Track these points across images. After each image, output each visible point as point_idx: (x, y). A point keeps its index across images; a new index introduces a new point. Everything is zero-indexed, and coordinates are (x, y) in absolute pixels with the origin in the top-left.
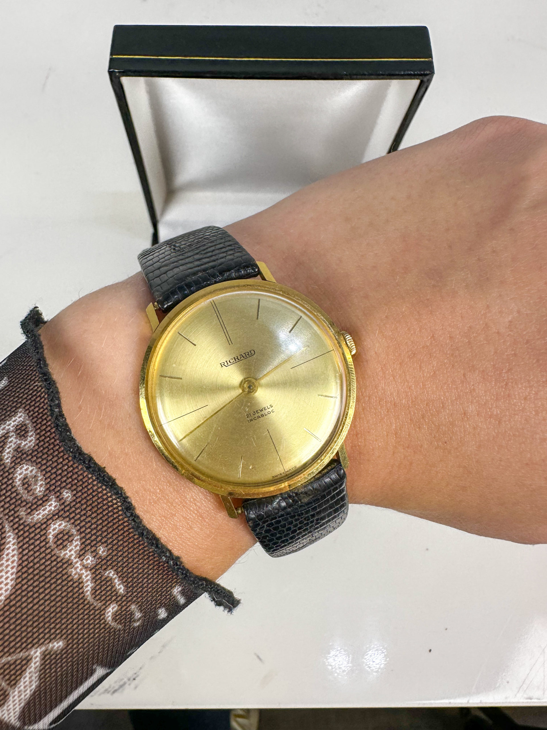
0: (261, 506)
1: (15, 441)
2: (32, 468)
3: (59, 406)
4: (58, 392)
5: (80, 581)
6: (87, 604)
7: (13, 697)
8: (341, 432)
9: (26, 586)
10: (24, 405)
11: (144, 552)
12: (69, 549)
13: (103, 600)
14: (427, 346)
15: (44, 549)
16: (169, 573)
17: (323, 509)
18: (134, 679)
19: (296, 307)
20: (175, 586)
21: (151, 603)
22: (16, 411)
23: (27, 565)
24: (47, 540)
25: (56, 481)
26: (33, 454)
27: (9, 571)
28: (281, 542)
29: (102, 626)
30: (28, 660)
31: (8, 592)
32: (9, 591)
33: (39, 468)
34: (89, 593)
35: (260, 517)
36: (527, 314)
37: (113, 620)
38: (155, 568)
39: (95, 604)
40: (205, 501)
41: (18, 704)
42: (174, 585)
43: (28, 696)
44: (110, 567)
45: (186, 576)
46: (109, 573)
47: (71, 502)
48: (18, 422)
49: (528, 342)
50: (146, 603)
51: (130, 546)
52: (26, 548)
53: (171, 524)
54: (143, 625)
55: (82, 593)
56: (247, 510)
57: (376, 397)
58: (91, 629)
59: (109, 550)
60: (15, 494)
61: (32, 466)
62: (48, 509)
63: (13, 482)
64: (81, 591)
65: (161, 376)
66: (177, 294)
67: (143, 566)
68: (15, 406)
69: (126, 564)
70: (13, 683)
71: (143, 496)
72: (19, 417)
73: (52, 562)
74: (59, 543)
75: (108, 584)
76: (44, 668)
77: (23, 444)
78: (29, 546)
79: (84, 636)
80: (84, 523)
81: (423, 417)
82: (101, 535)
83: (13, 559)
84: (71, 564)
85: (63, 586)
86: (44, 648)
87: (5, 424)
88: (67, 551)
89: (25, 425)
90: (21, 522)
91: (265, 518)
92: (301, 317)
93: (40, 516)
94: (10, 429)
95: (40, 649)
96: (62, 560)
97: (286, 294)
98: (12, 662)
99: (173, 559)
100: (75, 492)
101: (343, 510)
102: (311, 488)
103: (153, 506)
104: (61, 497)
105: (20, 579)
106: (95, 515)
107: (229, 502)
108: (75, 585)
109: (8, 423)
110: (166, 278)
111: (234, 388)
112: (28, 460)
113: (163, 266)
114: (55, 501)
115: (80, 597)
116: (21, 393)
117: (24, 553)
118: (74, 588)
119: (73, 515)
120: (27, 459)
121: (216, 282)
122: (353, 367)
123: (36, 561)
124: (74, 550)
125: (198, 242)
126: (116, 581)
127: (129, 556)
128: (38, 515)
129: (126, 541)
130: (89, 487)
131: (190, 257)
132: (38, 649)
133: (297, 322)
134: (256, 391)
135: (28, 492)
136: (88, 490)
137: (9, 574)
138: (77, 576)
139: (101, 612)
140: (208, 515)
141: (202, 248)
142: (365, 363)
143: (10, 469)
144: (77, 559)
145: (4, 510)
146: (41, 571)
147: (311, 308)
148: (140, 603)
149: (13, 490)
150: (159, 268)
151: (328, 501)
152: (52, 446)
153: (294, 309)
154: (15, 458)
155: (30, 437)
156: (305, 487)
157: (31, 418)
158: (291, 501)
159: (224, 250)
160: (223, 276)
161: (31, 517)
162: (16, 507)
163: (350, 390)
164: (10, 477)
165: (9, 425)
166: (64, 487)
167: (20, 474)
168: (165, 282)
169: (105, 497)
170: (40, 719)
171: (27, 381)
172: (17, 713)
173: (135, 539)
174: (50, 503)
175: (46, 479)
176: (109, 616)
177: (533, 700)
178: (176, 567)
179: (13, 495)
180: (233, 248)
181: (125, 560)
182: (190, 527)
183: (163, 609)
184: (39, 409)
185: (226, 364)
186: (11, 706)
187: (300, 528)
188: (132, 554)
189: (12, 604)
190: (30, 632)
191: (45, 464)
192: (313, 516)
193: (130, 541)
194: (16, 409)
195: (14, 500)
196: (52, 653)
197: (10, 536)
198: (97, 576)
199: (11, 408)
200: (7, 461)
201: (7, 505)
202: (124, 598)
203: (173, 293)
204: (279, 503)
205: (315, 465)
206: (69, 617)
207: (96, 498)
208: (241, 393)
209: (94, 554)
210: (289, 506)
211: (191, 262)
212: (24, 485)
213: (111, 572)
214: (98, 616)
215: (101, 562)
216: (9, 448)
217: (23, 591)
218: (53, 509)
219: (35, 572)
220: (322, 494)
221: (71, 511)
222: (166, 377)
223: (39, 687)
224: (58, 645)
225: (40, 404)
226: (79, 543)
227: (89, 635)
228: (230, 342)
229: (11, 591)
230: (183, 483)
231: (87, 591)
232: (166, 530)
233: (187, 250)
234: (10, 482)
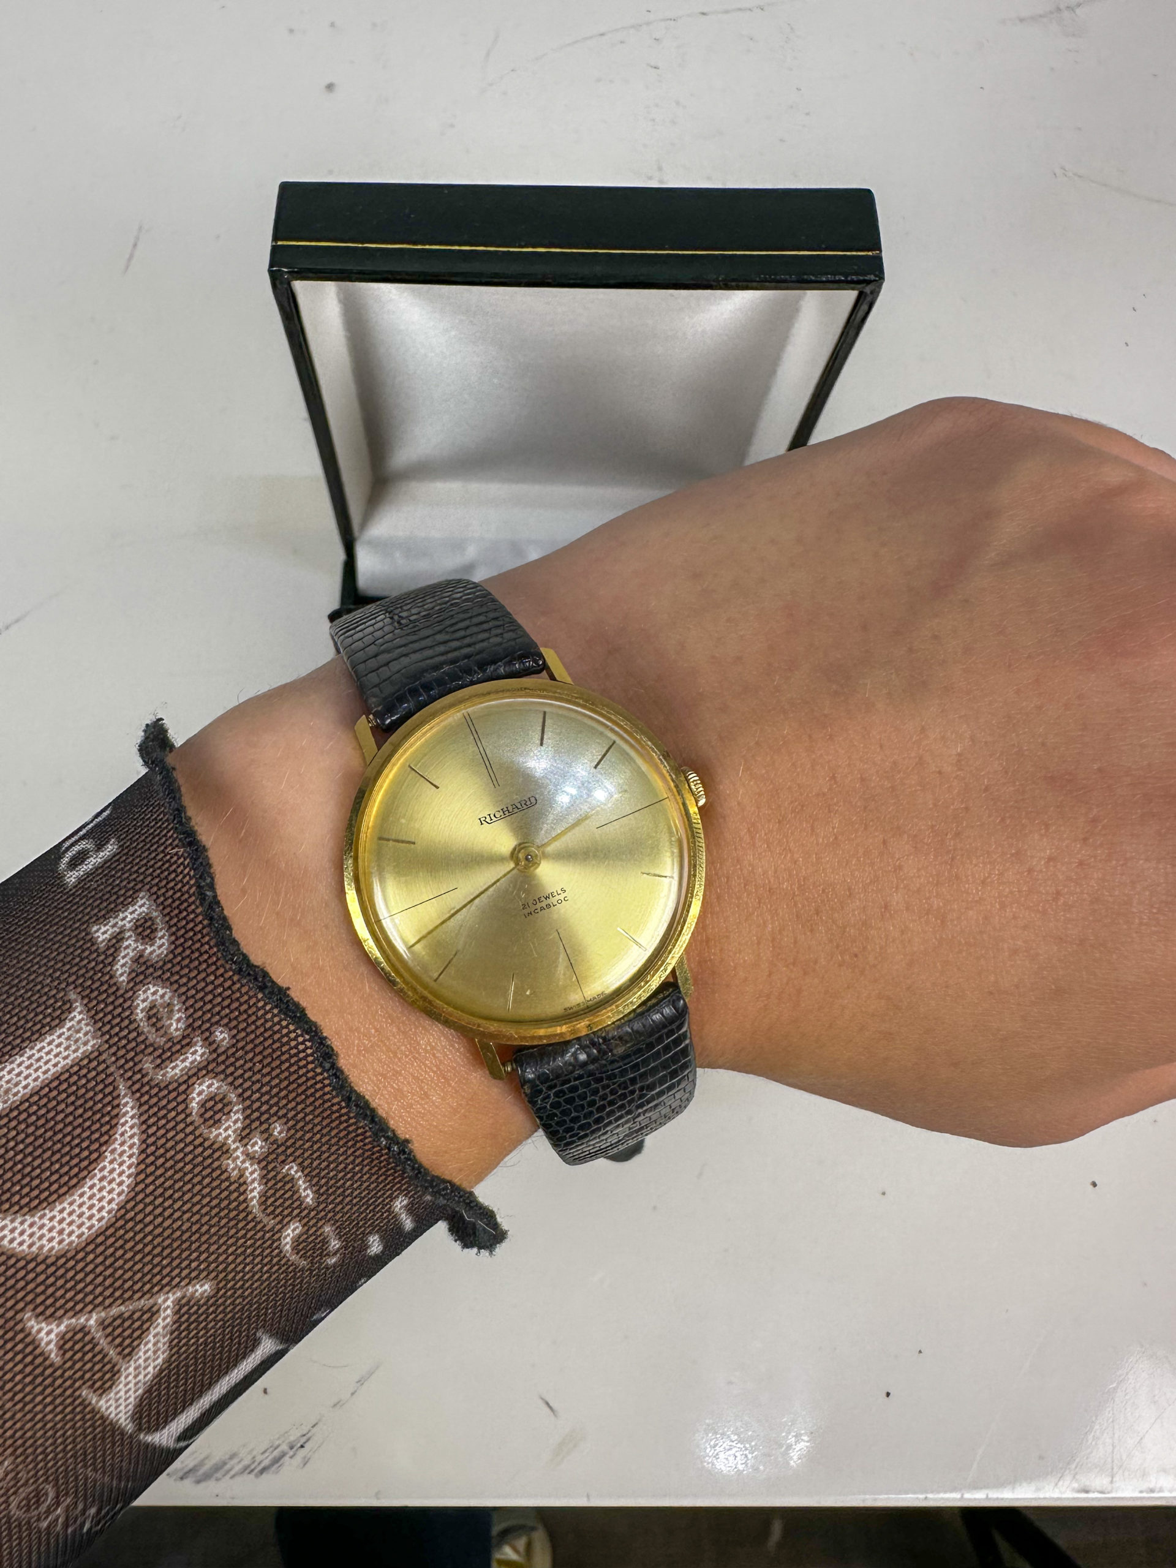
0: (546, 1059)
1: (134, 945)
2: (163, 991)
3: (212, 886)
4: (209, 866)
5: (242, 1180)
6: (252, 1220)
7: (126, 1377)
8: (679, 935)
9: (152, 1188)
10: (148, 887)
11: (347, 1135)
12: (224, 1127)
13: (277, 1216)
14: (824, 794)
15: (182, 1125)
16: (389, 1173)
17: (650, 1070)
18: (302, 1446)
19: (607, 726)
20: (397, 1197)
21: (358, 1223)
22: (135, 896)
23: (155, 1152)
24: (188, 1111)
25: (204, 1013)
26: (165, 968)
27: (124, 1162)
28: (579, 1129)
29: (275, 1260)
30: (152, 1313)
31: (123, 1197)
32: (124, 1195)
33: (176, 991)
34: (255, 1201)
35: (543, 1078)
36: (986, 743)
37: (292, 1250)
38: (365, 1162)
39: (265, 1221)
40: (451, 1051)
41: (133, 1390)
42: (396, 1194)
43: (149, 1376)
44: (291, 1158)
45: (420, 1172)
46: (290, 1169)
47: (228, 1048)
48: (139, 915)
49: (986, 789)
50: (350, 1224)
51: (324, 1123)
52: (153, 1124)
53: (392, 1087)
54: (341, 1264)
55: (245, 1201)
56: (521, 1066)
57: (739, 878)
58: (257, 1265)
59: (289, 1129)
60: (135, 1034)
61: (163, 988)
62: (190, 1060)
63: (132, 1013)
64: (242, 1198)
65: (380, 839)
66: (408, 701)
67: (346, 1159)
68: (132, 888)
69: (318, 1153)
70: (127, 1351)
71: (347, 1040)
72: (140, 907)
73: (195, 1148)
74: (207, 1115)
75: (287, 1188)
76: (177, 1329)
77: (147, 951)
78: (157, 1121)
79: (244, 1276)
80: (249, 1083)
81: (817, 913)
82: (277, 1104)
83: (132, 1141)
84: (227, 1151)
85: (213, 1189)
86: (179, 1294)
87: (116, 917)
88: (221, 1131)
89: (150, 918)
90: (146, 1080)
91: (552, 1080)
92: (614, 742)
93: (177, 1071)
94: (125, 925)
95: (174, 1294)
96: (212, 1144)
97: (590, 703)
98: (126, 1315)
99: (398, 1143)
100: (235, 1032)
101: (686, 1073)
102: (629, 1030)
103: (364, 1056)
104: (211, 1040)
105: (142, 1176)
106: (268, 1069)
107: (492, 1052)
108: (232, 1188)
109: (121, 915)
110: (389, 674)
111: (501, 859)
112: (157, 978)
113: (383, 652)
114: (202, 1046)
115: (241, 1208)
116: (143, 866)
117: (150, 1131)
118: (231, 1193)
119: (232, 1069)
120: (155, 975)
121: (472, 683)
122: (700, 826)
123: (169, 1145)
124: (233, 1128)
125: (441, 611)
126: (301, 1182)
127: (323, 1140)
128: (173, 1068)
129: (318, 1115)
130: (259, 1023)
131: (428, 637)
132: (170, 1295)
133: (607, 751)
134: (539, 865)
135: (157, 1030)
136: (257, 1028)
137: (124, 1167)
138: (236, 1172)
139: (273, 1235)
140: (454, 1075)
141: (448, 622)
142: (721, 820)
143: (127, 991)
144: (238, 1144)
145: (117, 1059)
146: (176, 1162)
147: (631, 728)
148: (339, 1223)
149: (132, 1027)
150: (376, 656)
151: (658, 1055)
152: (197, 954)
153: (601, 729)
154: (134, 974)
155: (160, 938)
156: (619, 1027)
157: (161, 907)
158: (595, 1051)
159: (485, 626)
160: (484, 671)
161: (162, 1072)
162: (136, 1054)
163: (695, 866)
164: (126, 1005)
165: (124, 919)
166: (217, 1023)
167: (144, 1001)
168: (386, 680)
169: (285, 1040)
170: (166, 1423)
171: (152, 846)
172: (130, 1407)
173: (333, 1113)
174: (193, 1049)
175: (187, 1009)
176: (287, 1243)
177: (1091, 1495)
178: (402, 1157)
179: (132, 1036)
180: (501, 623)
181: (315, 1147)
182: (426, 1093)
183: (376, 1237)
184: (174, 893)
185: (488, 820)
186: (122, 1393)
187: (611, 1103)
188: (328, 1138)
189: (128, 1216)
190: (158, 1265)
191: (185, 984)
192: (633, 1081)
193: (325, 1115)
194: (134, 893)
195: (134, 1044)
196: (191, 1303)
197: (127, 1103)
198: (269, 1172)
199: (126, 892)
200: (121, 979)
201: (121, 1052)
202: (313, 1214)
203: (401, 699)
204: (575, 1055)
205: (636, 990)
206: (221, 1241)
207: (270, 1041)
208: (513, 869)
209: (266, 1135)
210: (592, 1060)
211: (431, 647)
212: (149, 1018)
213: (292, 1167)
214: (269, 1242)
215: (276, 1149)
216: (124, 957)
217: (147, 1196)
218: (198, 1058)
219: (168, 1165)
220: (648, 1040)
221: (227, 1063)
222: (388, 840)
223: (168, 1361)
224: (202, 1289)
225: (176, 885)
226: (241, 1117)
227: (253, 1276)
228: (495, 782)
229: (127, 1195)
230: (413, 1019)
231: (252, 1199)
232: (385, 1098)
233: (421, 626)
234: (127, 1013)
